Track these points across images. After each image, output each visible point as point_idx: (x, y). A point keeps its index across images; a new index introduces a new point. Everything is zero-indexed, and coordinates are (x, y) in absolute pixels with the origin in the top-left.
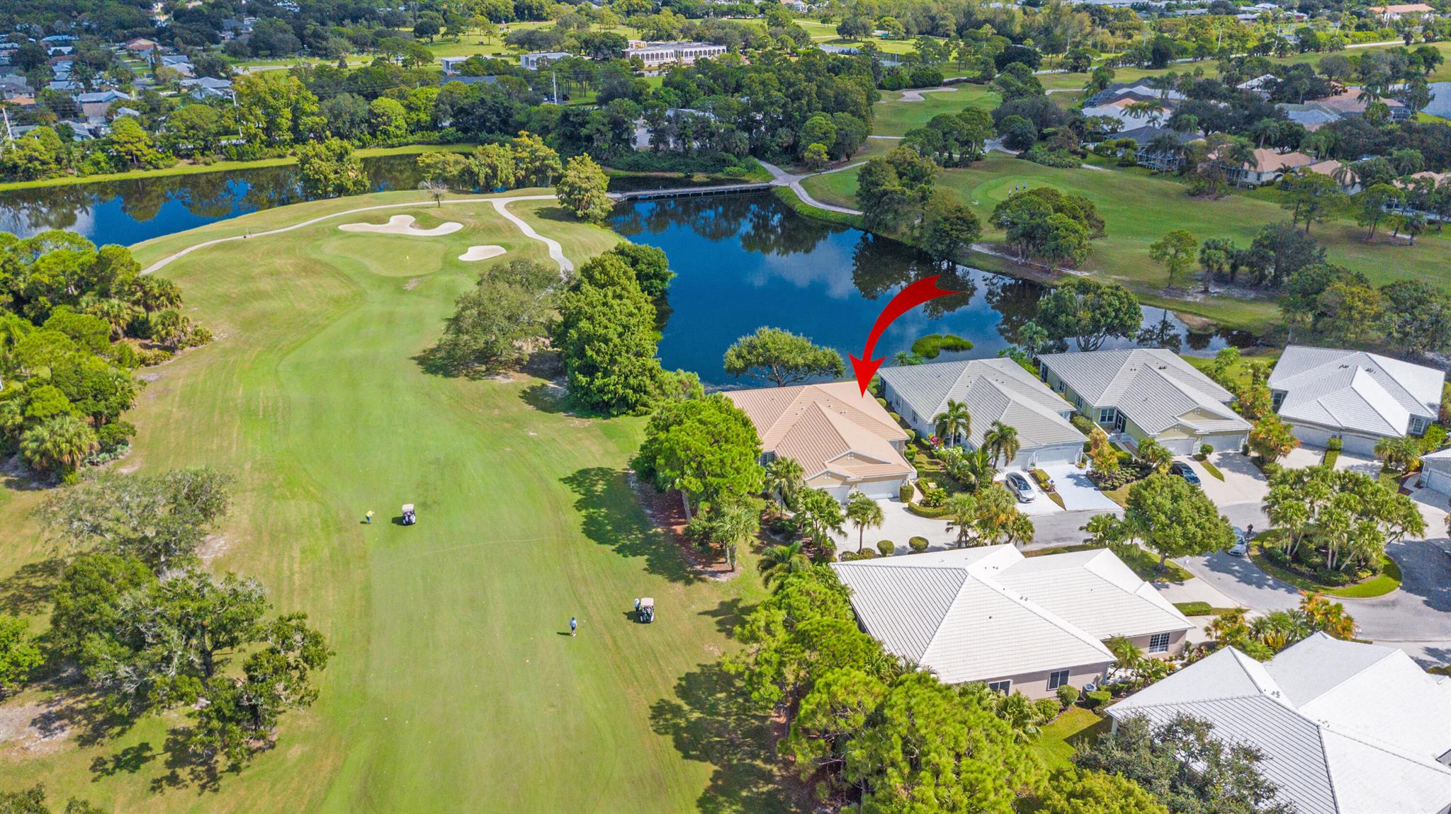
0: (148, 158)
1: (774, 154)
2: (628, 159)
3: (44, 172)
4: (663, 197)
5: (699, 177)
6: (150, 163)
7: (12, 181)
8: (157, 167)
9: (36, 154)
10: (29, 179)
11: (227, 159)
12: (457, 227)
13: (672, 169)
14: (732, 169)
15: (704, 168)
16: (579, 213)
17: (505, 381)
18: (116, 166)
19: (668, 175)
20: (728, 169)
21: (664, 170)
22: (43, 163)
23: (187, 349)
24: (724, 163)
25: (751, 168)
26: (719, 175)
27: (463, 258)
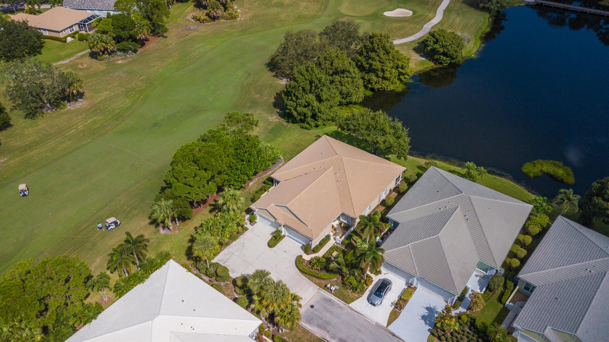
23: (221, 21)
27: (387, 14)
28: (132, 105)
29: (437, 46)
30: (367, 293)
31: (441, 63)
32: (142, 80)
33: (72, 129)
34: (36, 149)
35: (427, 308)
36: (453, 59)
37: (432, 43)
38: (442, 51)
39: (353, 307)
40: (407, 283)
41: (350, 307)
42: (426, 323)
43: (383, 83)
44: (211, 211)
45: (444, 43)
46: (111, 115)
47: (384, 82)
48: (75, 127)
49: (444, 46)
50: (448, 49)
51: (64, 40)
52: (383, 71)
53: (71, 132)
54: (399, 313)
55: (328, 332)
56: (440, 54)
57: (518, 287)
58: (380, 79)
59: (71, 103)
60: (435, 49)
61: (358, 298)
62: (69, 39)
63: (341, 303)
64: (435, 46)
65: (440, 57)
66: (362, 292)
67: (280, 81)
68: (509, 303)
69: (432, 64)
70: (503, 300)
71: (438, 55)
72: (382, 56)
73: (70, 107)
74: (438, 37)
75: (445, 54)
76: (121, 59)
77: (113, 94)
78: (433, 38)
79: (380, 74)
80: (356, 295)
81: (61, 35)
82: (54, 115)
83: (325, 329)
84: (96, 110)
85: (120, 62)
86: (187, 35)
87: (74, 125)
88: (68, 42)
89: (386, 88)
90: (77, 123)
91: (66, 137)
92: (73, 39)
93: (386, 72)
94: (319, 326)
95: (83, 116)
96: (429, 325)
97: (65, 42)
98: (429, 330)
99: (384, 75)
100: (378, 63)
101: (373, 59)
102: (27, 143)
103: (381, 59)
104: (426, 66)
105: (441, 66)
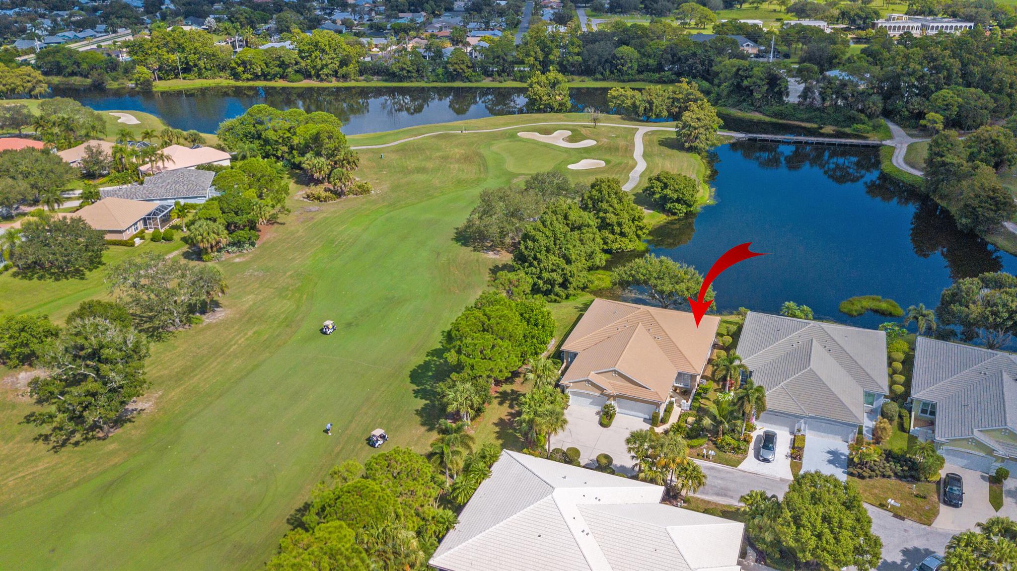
0: (466, 74)
1: (903, 118)
2: (776, 108)
3: (410, 77)
4: (801, 142)
5: (829, 129)
6: (467, 78)
7: (391, 81)
8: (470, 81)
9: (405, 66)
10: (400, 81)
11: (513, 80)
12: (593, 143)
13: (809, 120)
14: (860, 126)
15: (836, 123)
16: (687, 145)
17: (494, 257)
18: (448, 77)
19: (803, 124)
20: (855, 125)
21: (803, 121)
22: (409, 71)
23: (351, 196)
24: (852, 120)
25: (876, 128)
26: (847, 130)
27: (570, 167)
28: (298, 307)
29: (667, 192)
30: (751, 452)
31: (674, 214)
32: (291, 276)
33: (231, 346)
34: (196, 375)
35: (829, 452)
36: (690, 206)
37: (660, 190)
38: (676, 197)
39: (743, 469)
40: (792, 433)
41: (740, 470)
42: (837, 467)
43: (621, 241)
44: (501, 403)
45: (676, 186)
46: (276, 322)
47: (623, 239)
48: (233, 342)
49: (677, 191)
50: (683, 193)
51: (129, 244)
52: (620, 224)
53: (232, 349)
54: (801, 464)
55: (732, 497)
56: (673, 202)
57: (913, 414)
58: (618, 237)
59: (207, 314)
60: (666, 195)
61: (744, 459)
62: (137, 241)
63: (728, 468)
64: (665, 192)
65: (674, 206)
66: (746, 451)
67: (486, 255)
68: (914, 427)
69: (665, 217)
70: (906, 426)
71: (672, 203)
72: (615, 205)
73: (207, 319)
74: (665, 180)
75: (678, 200)
76: (237, 257)
77: (260, 297)
78: (659, 183)
79: (617, 229)
80: (740, 456)
81: (125, 237)
82: (191, 332)
83: (726, 495)
84: (250, 318)
85: (237, 260)
86: (312, 218)
87: (231, 340)
88: (136, 245)
89: (624, 248)
90: (234, 337)
91: (229, 356)
92: (142, 241)
93: (624, 226)
94: (718, 494)
95: (236, 327)
96: (841, 467)
97: (133, 245)
98: (844, 472)
99: (623, 230)
100: (612, 215)
101: (606, 212)
102: (176, 370)
103: (615, 209)
104: (658, 220)
105: (676, 217)
